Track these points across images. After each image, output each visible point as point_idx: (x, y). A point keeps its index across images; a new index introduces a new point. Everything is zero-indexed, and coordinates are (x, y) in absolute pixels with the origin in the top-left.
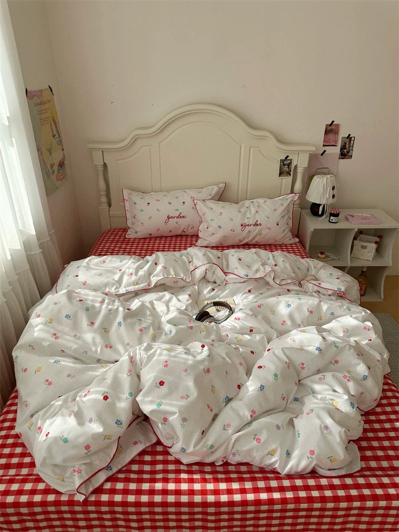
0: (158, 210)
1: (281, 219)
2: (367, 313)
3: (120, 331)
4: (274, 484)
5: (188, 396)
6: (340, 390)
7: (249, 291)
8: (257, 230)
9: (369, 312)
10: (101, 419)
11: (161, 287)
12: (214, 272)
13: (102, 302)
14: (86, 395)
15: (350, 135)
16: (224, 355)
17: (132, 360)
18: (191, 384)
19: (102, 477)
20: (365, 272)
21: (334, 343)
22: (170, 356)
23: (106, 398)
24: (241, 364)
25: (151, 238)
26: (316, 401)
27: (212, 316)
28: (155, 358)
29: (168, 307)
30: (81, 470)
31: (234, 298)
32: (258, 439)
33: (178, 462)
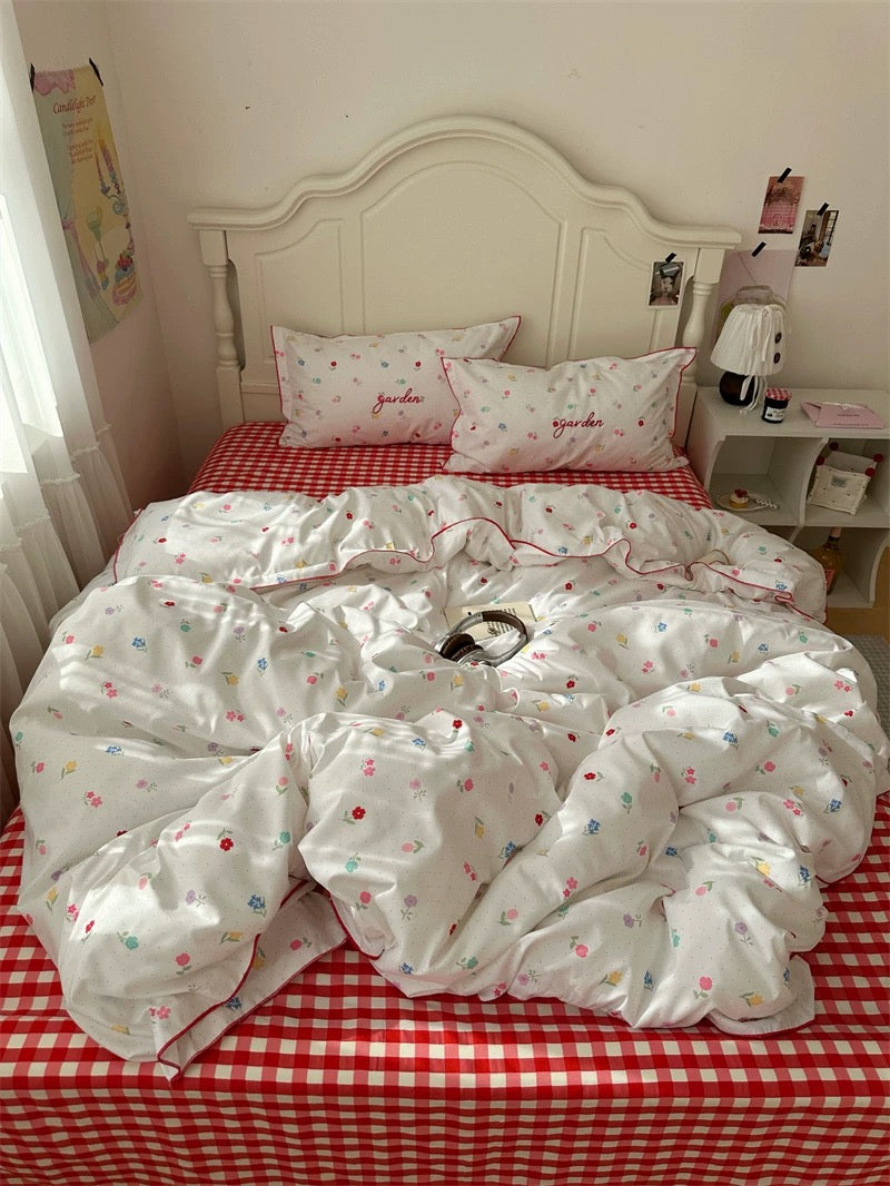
0: (355, 380)
1: (649, 409)
2: (844, 648)
3: (261, 681)
4: (613, 1049)
5: (420, 845)
6: (775, 834)
7: (569, 586)
8: (591, 438)
9: (849, 645)
10: (214, 896)
11: (361, 572)
12: (486, 539)
13: (221, 609)
14: (179, 836)
15: (826, 206)
16: (507, 747)
17: (290, 754)
18: (426, 814)
19: (218, 1024)
20: (837, 539)
21: (768, 723)
22: (379, 747)
23: (227, 844)
24: (545, 767)
25: (339, 449)
26: (721, 861)
27: (479, 647)
28: (344, 751)
29: (376, 622)
30: (169, 1011)
31: (533, 602)
32: (580, 947)
33: (392, 991)
